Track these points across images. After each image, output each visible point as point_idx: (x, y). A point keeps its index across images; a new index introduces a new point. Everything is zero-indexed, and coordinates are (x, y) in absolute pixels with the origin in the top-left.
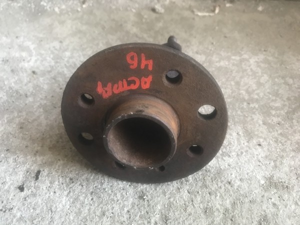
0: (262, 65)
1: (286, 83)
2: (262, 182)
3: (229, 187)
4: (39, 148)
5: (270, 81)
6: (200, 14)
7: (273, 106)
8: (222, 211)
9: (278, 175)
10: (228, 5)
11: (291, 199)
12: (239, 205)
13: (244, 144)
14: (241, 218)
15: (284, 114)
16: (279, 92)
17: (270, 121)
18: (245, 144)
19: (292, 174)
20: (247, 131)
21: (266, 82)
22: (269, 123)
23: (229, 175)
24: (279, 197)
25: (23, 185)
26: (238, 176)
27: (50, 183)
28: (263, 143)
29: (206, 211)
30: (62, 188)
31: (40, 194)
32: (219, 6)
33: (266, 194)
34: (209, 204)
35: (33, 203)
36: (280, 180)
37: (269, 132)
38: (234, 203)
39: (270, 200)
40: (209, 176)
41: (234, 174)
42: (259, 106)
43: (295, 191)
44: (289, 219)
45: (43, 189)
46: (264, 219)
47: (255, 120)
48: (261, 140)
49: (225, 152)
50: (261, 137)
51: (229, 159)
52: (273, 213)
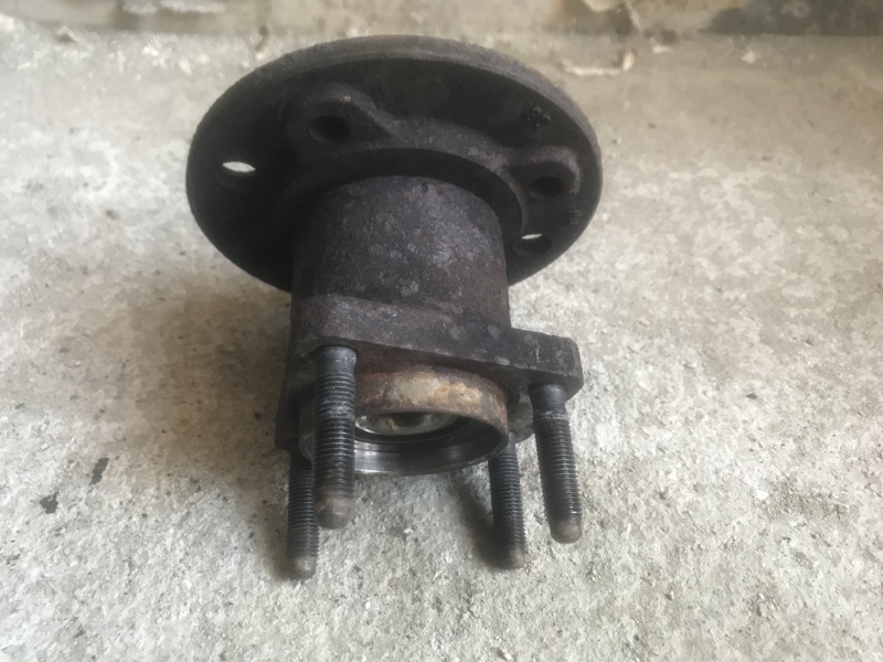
0: (759, 194)
1: (828, 239)
2: (762, 495)
3: (662, 507)
4: (110, 401)
5: (782, 235)
6: (579, 71)
7: (792, 297)
8: (639, 571)
9: (810, 477)
10: (658, 49)
11: (851, 540)
12: (690, 555)
13: (705, 393)
14: (696, 592)
15: (824, 316)
16: (809, 262)
17: (782, 335)
18: (710, 394)
19: (850, 476)
20: (716, 359)
21: (770, 237)
22: (780, 340)
23: (662, 473)
24: (814, 537)
25: (55, 496)
26: (686, 476)
27: (132, 491)
28: (763, 392)
29: (590, 573)
30: (166, 504)
31: (102, 518)
32: (634, 52)
33: (773, 528)
34: (601, 552)
35: (80, 543)
36: (817, 491)
37: (781, 363)
38: (677, 550)
39: (784, 542)
40: (601, 478)
41: (674, 471)
42: (748, 296)
43: (862, 519)
44: (848, 598)
45: (110, 506)
46: (768, 598)
47: (738, 332)
48: (758, 384)
49: (648, 415)
50: (757, 376)
51: (661, 431)
52: (796, 579)
